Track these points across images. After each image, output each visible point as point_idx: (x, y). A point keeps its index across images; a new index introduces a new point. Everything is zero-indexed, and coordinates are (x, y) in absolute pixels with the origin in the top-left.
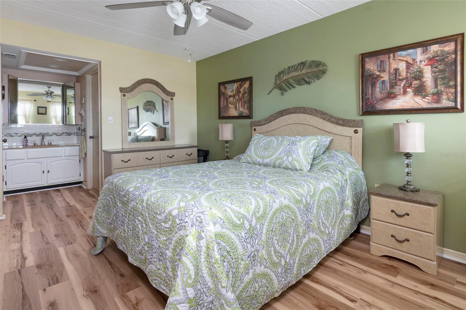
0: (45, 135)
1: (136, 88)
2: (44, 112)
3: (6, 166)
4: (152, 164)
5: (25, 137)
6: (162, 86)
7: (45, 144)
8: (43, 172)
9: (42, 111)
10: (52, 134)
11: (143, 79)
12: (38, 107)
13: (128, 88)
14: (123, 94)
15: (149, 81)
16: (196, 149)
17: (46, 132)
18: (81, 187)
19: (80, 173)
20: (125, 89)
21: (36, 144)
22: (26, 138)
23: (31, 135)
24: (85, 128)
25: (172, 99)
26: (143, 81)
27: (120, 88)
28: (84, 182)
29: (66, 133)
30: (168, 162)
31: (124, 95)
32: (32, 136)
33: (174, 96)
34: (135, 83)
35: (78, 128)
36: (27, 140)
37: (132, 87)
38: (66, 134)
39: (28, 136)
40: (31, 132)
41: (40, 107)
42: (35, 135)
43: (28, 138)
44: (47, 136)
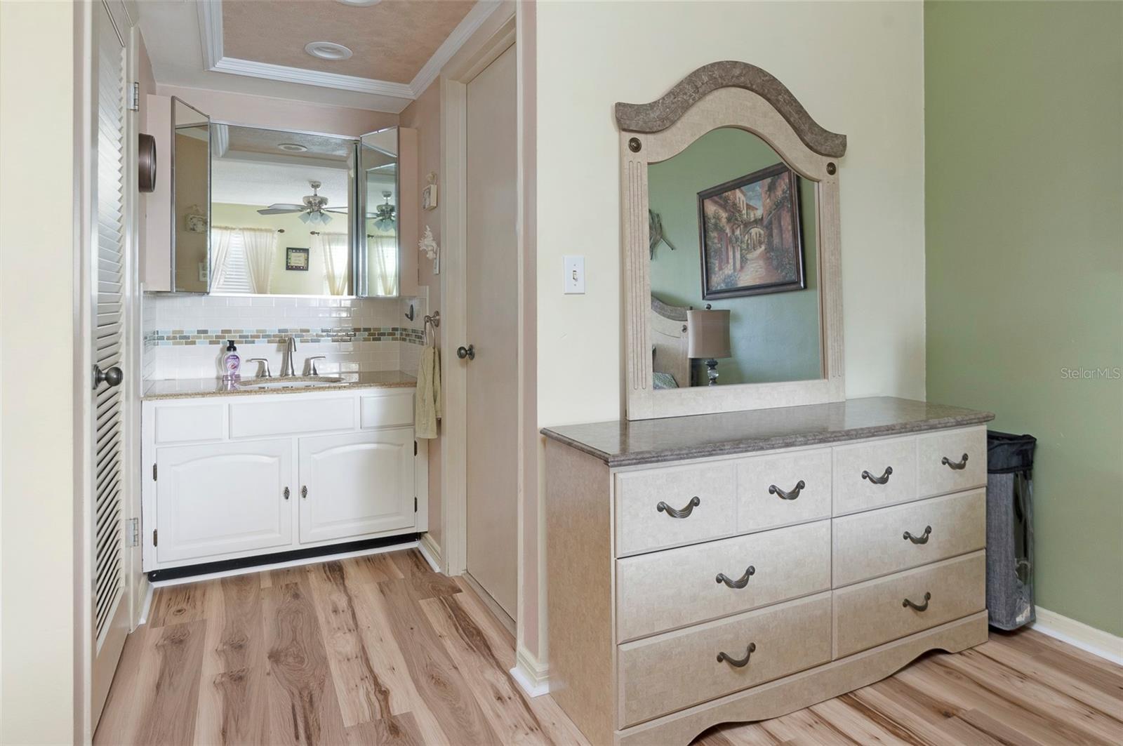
0: (297, 340)
1: (686, 107)
2: (302, 263)
3: (155, 468)
4: (794, 520)
5: (231, 347)
6: (795, 101)
7: (295, 373)
8: (287, 493)
9: (297, 259)
10: (320, 333)
11: (713, 65)
12: (288, 249)
13: (652, 106)
14: (628, 136)
15: (741, 75)
16: (982, 430)
17: (298, 327)
18: (415, 555)
19: (416, 499)
20: (638, 109)
21: (267, 374)
22: (235, 349)
23: (249, 339)
24: (437, 313)
25: (832, 170)
26: (716, 74)
27: (619, 105)
28: (428, 536)
29: (365, 330)
30: (864, 507)
31: (636, 146)
32: (253, 342)
33: (842, 155)
34: (681, 83)
35: (408, 313)
36: (237, 357)
37: (667, 101)
38: (367, 333)
39: (241, 342)
40: (249, 328)
41: (293, 249)
42: (264, 337)
43: (241, 349)
44: (301, 342)
